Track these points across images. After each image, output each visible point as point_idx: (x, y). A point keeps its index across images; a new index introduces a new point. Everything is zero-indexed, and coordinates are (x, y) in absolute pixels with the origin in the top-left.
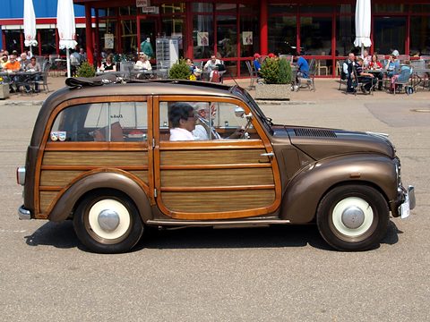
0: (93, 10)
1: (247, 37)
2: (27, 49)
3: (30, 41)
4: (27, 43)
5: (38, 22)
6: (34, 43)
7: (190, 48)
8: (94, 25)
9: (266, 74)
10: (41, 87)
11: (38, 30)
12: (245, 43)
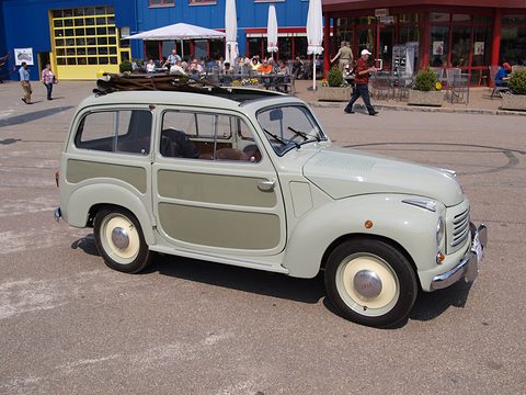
0: (332, 20)
1: (479, 47)
2: (268, 55)
3: (272, 48)
4: (269, 49)
5: (280, 31)
6: (276, 49)
7: (426, 56)
8: (331, 34)
9: (515, 84)
10: (289, 89)
11: (279, 38)
12: (476, 53)
